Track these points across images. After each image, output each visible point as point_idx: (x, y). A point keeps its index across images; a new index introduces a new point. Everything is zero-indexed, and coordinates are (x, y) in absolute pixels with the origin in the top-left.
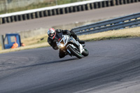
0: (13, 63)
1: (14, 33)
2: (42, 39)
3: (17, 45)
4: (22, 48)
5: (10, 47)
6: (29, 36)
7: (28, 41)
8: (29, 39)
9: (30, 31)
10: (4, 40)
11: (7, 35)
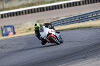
0: (9, 46)
1: (10, 25)
2: (30, 29)
3: (12, 33)
6: (21, 27)
7: (20, 31)
8: (20, 29)
9: (21, 24)
10: (2, 30)
11: (5, 27)
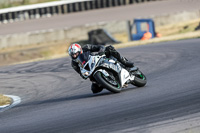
0: (143, 60)
1: (146, 17)
2: (186, 27)
4: (156, 40)
5: (140, 37)
6: (168, 23)
7: (166, 30)
8: (167, 27)
9: (168, 16)
10: (130, 28)
11: (136, 21)
